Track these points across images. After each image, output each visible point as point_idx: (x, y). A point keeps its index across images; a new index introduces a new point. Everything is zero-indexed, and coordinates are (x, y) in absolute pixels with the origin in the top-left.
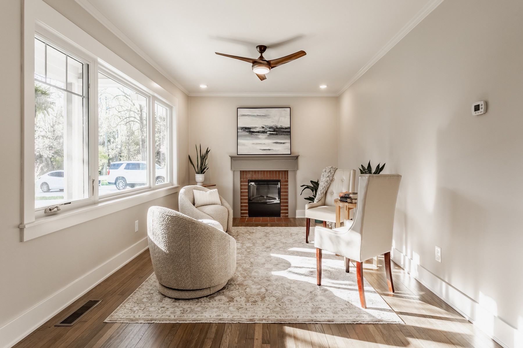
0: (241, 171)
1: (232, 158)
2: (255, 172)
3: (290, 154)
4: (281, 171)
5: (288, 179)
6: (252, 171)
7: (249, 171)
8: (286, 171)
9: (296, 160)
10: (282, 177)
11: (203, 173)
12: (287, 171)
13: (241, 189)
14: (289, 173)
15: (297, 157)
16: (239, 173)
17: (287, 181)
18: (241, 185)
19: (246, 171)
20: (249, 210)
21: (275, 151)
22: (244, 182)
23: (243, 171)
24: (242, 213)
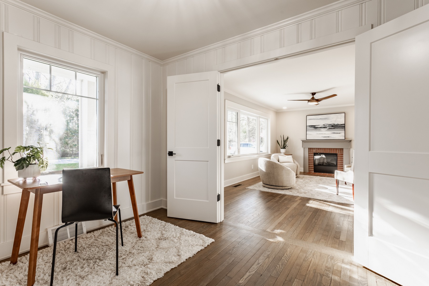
0: (309, 148)
1: (303, 141)
2: (319, 149)
3: (345, 139)
4: (338, 148)
5: (343, 153)
6: (317, 148)
7: (314, 148)
8: (341, 149)
9: (349, 143)
10: (338, 152)
11: (285, 149)
12: (343, 149)
13: (309, 157)
14: (344, 150)
15: (350, 141)
16: (308, 149)
17: (343, 155)
18: (309, 156)
19: (312, 148)
20: (314, 169)
21: (333, 137)
22: (311, 154)
23: (310, 148)
24: (309, 170)
